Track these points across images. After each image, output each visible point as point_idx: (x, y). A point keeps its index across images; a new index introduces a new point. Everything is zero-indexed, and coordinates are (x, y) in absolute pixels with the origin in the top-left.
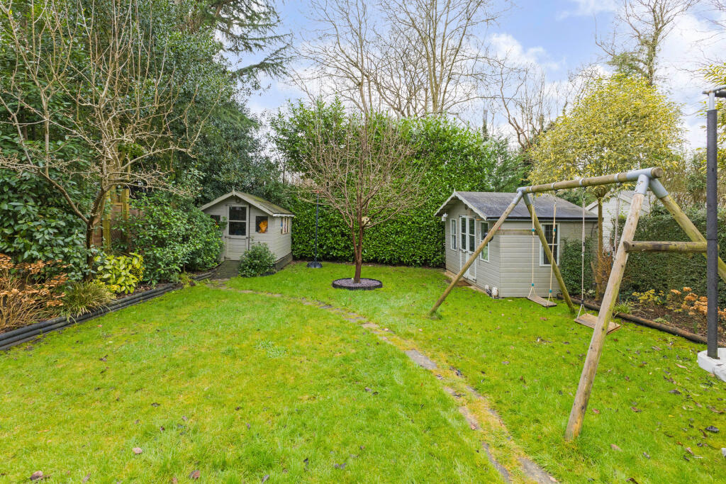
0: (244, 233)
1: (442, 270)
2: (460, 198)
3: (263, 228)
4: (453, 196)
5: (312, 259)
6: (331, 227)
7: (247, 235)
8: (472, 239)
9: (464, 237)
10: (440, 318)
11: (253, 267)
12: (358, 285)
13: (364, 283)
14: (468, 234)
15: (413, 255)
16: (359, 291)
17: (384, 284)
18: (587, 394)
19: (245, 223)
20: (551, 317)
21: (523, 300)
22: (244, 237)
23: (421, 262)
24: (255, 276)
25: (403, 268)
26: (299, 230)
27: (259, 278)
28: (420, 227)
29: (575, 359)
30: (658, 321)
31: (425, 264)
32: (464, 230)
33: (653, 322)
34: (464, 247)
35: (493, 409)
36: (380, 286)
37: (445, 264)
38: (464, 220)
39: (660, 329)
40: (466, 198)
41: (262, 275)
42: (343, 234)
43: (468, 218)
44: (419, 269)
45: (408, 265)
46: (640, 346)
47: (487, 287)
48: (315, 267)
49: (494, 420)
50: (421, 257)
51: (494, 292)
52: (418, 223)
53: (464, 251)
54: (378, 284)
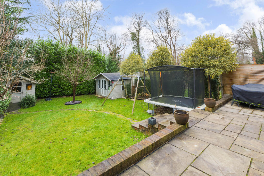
0: (20, 91)
1: (94, 95)
2: (103, 75)
3: (30, 88)
4: (100, 74)
5: (45, 97)
6: (54, 85)
7: (22, 92)
8: (105, 85)
9: (103, 85)
10: (104, 106)
11: (28, 104)
12: (74, 103)
13: (76, 102)
14: (104, 84)
15: (85, 91)
16: (77, 104)
17: (82, 101)
18: (134, 108)
19: (21, 87)
20: (125, 101)
21: (121, 98)
22: (20, 93)
23: (88, 93)
24: (29, 107)
25: (82, 96)
26: (38, 87)
27: (31, 108)
28: (88, 83)
29: (130, 107)
30: (141, 98)
31: (89, 93)
32: (103, 83)
33: (140, 99)
34: (103, 87)
35: (122, 115)
36: (81, 102)
37: (96, 93)
38: (103, 81)
39: (141, 100)
40: (104, 75)
41: (32, 106)
42: (59, 87)
43: (104, 80)
44: (88, 95)
45: (84, 94)
46: (139, 103)
47: (110, 97)
48: (50, 100)
49: (123, 116)
50: (88, 92)
51: (112, 98)
52: (87, 81)
53: (103, 88)
54: (80, 102)
